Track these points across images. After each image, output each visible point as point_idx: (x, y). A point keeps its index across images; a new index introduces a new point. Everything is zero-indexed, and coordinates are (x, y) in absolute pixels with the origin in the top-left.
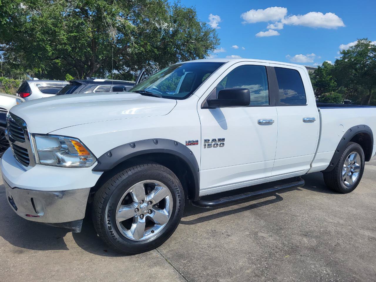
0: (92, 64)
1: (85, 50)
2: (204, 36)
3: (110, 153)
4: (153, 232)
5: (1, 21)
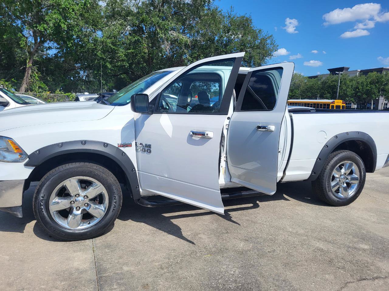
1: (141, 66)
3: (39, 152)
4: (89, 223)
5: (68, 44)
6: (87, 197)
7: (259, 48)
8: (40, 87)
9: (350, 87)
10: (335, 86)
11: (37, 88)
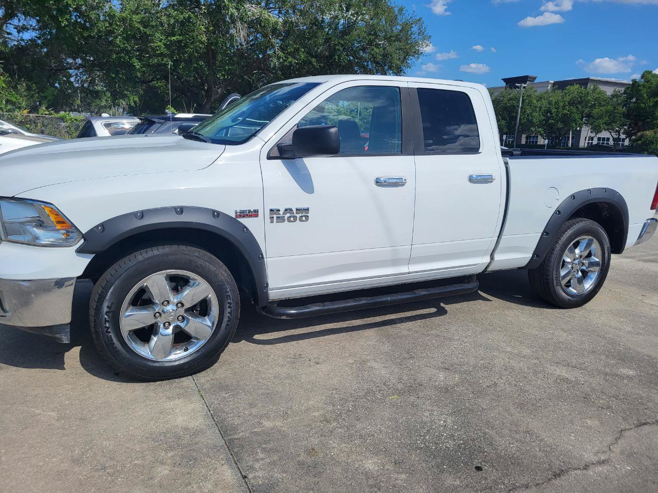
0: (209, 88)
1: (195, 65)
3: (102, 227)
4: (186, 350)
5: (61, 22)
6: (183, 305)
7: (399, 40)
8: (8, 101)
9: (538, 109)
10: (514, 107)
11: (4, 102)
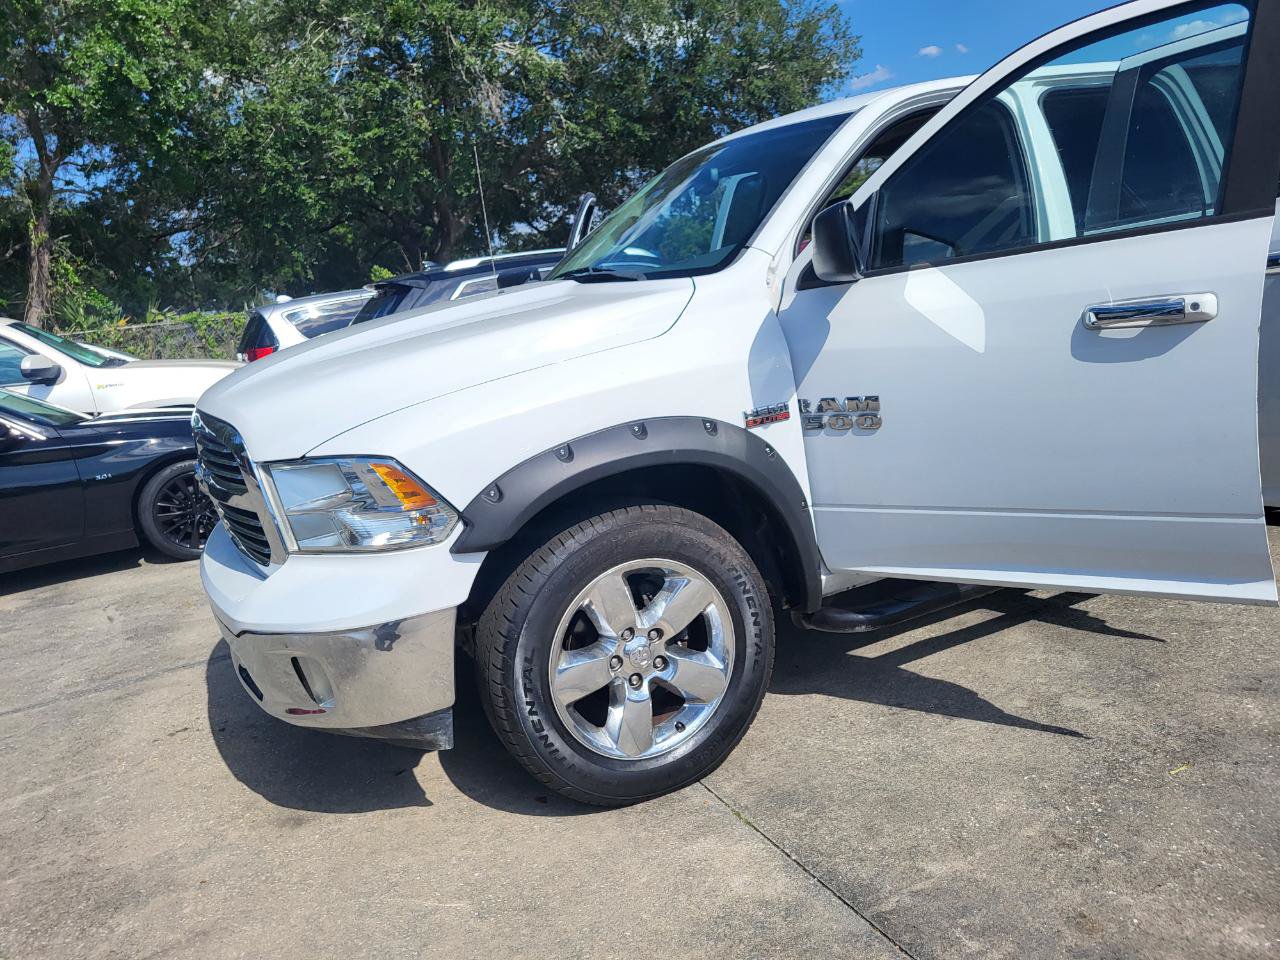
0: (444, 218)
1: (415, 179)
2: (799, 38)
3: (497, 488)
4: (680, 727)
6: (660, 632)
8: (89, 310)
